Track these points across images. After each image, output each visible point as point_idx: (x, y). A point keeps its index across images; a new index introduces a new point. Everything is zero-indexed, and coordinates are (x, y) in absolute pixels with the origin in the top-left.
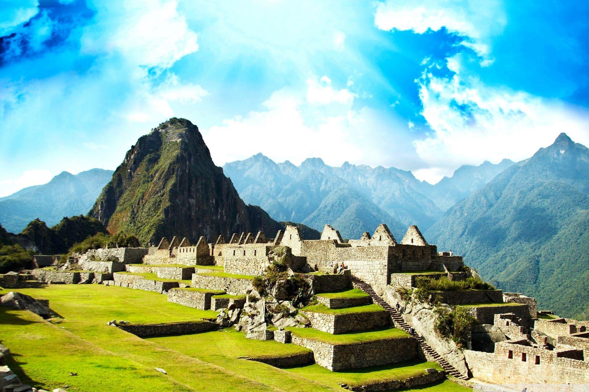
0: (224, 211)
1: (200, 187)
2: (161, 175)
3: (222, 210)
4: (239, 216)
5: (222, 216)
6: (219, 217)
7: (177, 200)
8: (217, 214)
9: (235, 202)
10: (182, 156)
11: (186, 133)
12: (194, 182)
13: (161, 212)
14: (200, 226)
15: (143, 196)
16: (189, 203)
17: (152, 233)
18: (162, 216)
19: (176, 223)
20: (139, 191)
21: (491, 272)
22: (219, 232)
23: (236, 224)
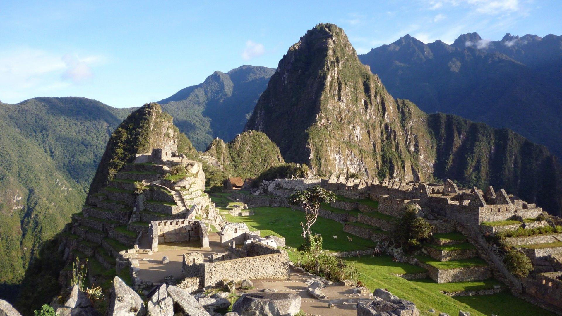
0: (372, 111)
3: (371, 109)
5: (371, 116)
6: (368, 118)
8: (366, 115)
9: (383, 100)
14: (351, 127)
16: (340, 108)
22: (369, 132)
23: (384, 123)
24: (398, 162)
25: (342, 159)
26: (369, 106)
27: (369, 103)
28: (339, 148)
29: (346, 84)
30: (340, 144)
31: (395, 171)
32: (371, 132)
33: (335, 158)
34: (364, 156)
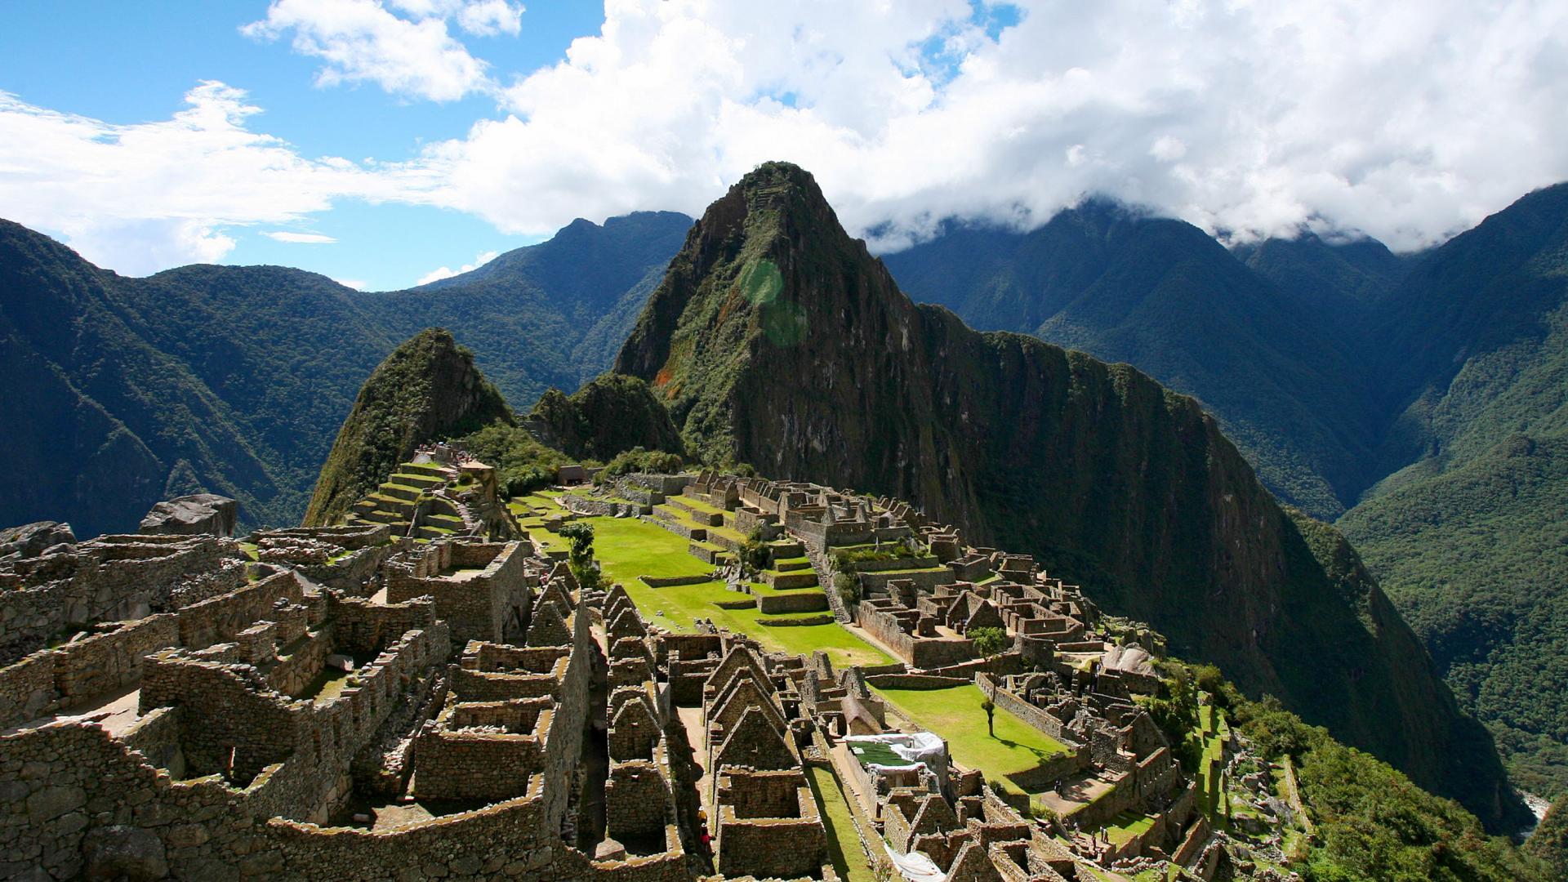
0: (861, 332)
1: (814, 293)
2: (745, 278)
3: (858, 328)
4: (891, 338)
5: (857, 341)
6: (852, 343)
7: (773, 323)
8: (848, 338)
9: (883, 310)
10: (782, 240)
11: (790, 192)
12: (803, 285)
13: (745, 347)
14: (816, 363)
15: (717, 315)
16: (795, 325)
17: (728, 387)
18: (747, 355)
19: (770, 366)
20: (711, 303)
21: (1520, 415)
22: (852, 370)
23: (884, 353)
24: (905, 428)
25: (796, 423)
26: (855, 322)
27: (853, 316)
28: (791, 402)
29: (809, 281)
30: (791, 396)
31: (901, 446)
32: (857, 370)
33: (782, 421)
34: (840, 418)
